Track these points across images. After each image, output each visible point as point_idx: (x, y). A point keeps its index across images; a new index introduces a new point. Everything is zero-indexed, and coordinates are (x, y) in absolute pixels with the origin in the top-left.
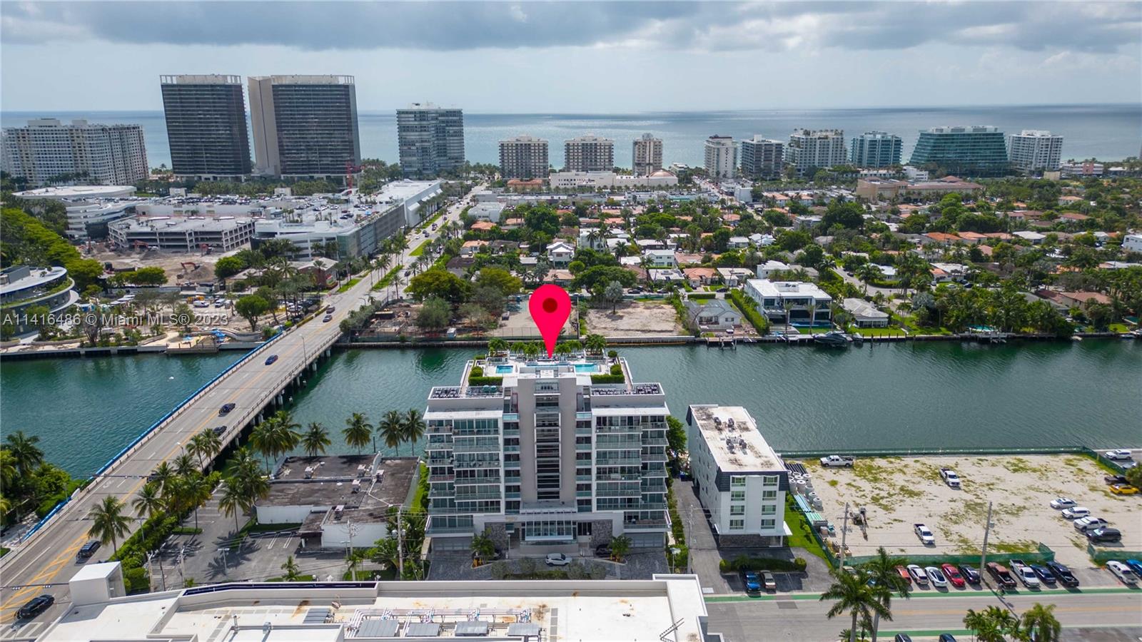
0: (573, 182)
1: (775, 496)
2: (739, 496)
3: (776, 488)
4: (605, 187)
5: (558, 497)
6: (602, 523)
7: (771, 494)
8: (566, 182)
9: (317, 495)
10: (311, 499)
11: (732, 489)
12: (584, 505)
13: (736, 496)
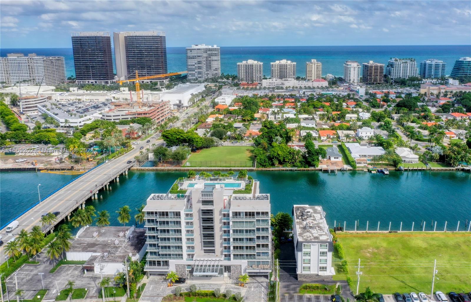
0: (274, 84)
1: (326, 254)
2: (307, 254)
3: (326, 250)
4: (289, 87)
5: (214, 252)
6: (236, 266)
7: (323, 253)
8: (270, 84)
9: (97, 247)
10: (93, 249)
11: (304, 250)
12: (228, 256)
13: (306, 254)
